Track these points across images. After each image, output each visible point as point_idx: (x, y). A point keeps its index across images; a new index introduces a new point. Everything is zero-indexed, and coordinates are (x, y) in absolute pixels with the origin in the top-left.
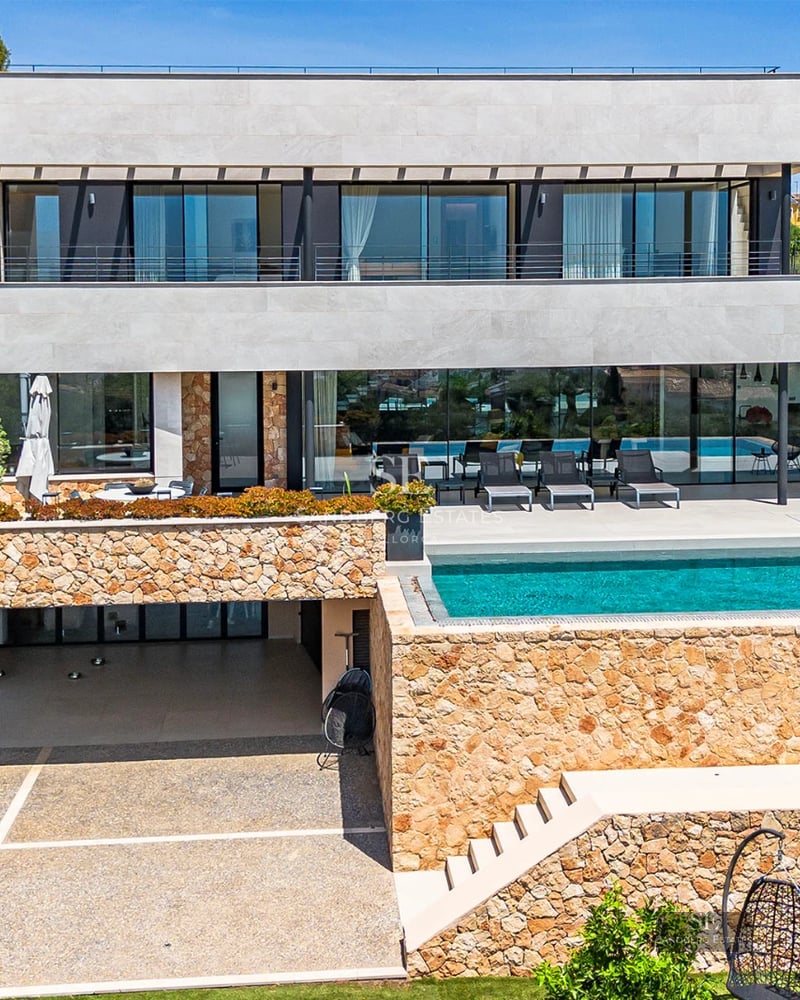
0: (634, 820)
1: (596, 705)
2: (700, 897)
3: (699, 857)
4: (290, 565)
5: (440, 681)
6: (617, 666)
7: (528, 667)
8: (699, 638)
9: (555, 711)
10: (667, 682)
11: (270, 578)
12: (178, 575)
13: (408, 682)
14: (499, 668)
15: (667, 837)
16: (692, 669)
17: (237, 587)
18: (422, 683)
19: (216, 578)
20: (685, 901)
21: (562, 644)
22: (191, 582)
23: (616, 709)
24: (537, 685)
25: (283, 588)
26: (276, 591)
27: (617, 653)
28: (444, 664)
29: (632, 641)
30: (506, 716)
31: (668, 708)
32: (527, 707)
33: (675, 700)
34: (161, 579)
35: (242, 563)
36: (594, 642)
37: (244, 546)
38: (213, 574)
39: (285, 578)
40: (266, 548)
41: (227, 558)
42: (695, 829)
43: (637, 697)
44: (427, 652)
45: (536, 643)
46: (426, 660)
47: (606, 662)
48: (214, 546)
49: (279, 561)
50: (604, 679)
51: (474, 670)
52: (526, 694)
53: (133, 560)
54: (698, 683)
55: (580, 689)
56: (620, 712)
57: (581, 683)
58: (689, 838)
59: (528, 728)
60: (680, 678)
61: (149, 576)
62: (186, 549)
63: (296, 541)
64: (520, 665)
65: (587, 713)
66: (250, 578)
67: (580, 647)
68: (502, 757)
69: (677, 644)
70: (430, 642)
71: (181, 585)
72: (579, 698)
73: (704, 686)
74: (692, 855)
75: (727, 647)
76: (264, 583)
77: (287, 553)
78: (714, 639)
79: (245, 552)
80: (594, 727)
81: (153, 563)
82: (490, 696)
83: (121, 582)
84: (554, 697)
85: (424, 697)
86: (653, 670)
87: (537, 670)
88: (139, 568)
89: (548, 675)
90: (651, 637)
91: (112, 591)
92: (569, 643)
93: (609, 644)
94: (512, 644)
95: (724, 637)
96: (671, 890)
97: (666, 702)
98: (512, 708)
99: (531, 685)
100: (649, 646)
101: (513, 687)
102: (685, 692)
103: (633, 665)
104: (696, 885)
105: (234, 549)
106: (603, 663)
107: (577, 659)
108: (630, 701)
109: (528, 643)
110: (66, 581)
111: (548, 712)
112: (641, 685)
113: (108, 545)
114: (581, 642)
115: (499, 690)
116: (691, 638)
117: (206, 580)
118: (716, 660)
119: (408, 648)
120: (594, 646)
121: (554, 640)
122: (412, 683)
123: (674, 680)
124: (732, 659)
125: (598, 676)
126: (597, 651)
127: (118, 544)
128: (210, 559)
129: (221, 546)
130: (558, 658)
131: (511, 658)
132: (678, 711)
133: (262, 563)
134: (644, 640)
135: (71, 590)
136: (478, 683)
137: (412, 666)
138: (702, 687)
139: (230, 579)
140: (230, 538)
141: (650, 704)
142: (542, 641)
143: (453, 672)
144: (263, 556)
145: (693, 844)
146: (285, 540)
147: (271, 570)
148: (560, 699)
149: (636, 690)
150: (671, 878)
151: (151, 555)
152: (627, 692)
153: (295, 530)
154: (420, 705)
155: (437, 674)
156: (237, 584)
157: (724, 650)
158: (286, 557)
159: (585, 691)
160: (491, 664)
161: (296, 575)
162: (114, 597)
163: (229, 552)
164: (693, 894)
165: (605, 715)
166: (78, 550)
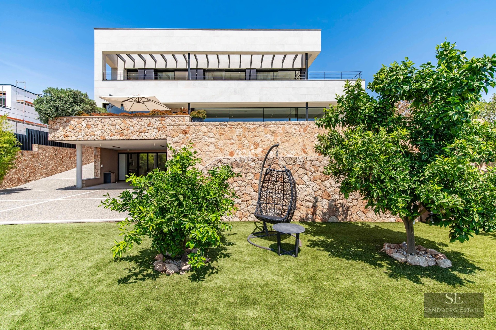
0: (229, 160)
1: (234, 147)
2: (255, 191)
3: (254, 175)
4: (162, 129)
5: (183, 138)
6: (241, 134)
7: (212, 134)
8: (268, 125)
9: (221, 149)
10: (258, 140)
11: (156, 133)
12: (130, 131)
13: (172, 139)
14: (202, 134)
15: (242, 167)
16: (266, 135)
17: (146, 135)
18: (176, 139)
19: (141, 133)
20: (249, 193)
21: (223, 127)
22: (134, 134)
23: (241, 148)
24: (215, 140)
25: (159, 136)
26: (157, 137)
27: (241, 130)
28: (184, 133)
29: (246, 126)
30: (205, 150)
31: (258, 149)
32: (212, 147)
33: (260, 146)
34: (126, 133)
35: (148, 128)
36: (234, 126)
37: (148, 123)
38: (140, 131)
39: (160, 132)
40: (155, 124)
41: (144, 127)
42: (253, 164)
43: (248, 145)
44: (178, 129)
45: (215, 126)
46: (178, 131)
47: (238, 133)
48: (140, 123)
49: (159, 128)
50: (237, 138)
51: (194, 135)
52: (211, 143)
53: (117, 127)
54: (268, 140)
55: (229, 142)
56: (242, 150)
57: (229, 140)
58: (250, 168)
59: (212, 155)
60: (262, 138)
61: (122, 132)
62: (131, 124)
63: (163, 122)
64: (209, 134)
65: (232, 150)
66: (150, 133)
67: (229, 127)
68: (203, 164)
69: (261, 127)
70: (179, 125)
71: (131, 134)
72: (229, 145)
73: (270, 141)
74: (251, 174)
75: (277, 128)
76: (154, 134)
77: (161, 125)
78: (273, 126)
79: (149, 125)
80: (234, 154)
81: (123, 128)
82: (199, 144)
83: (114, 133)
84: (220, 144)
85: (178, 143)
86: (253, 136)
87: (215, 135)
88: (119, 129)
89: (219, 137)
90: (253, 125)
91: (111, 136)
92: (225, 126)
93: (239, 127)
94: (207, 126)
95: (276, 125)
96: (243, 188)
97: (257, 146)
98: (207, 148)
99: (213, 140)
100: (252, 128)
101: (207, 141)
102: (264, 143)
103: (246, 134)
104: (253, 186)
105: (146, 124)
106: (237, 133)
107: (228, 132)
108: (246, 146)
109: (212, 126)
110: (98, 133)
111: (219, 149)
112: (249, 141)
113: (110, 122)
114: (229, 126)
115: (202, 142)
116: (266, 125)
117: (138, 133)
118: (274, 133)
119: (172, 127)
120: (234, 127)
121: (221, 125)
122: (174, 139)
123: (260, 139)
124: (279, 133)
125: (235, 138)
126: (235, 129)
127: (113, 122)
128: (139, 127)
129: (142, 123)
130: (222, 131)
131: (206, 131)
132: (261, 149)
133: (154, 128)
134: (250, 126)
135: (100, 135)
136: (196, 140)
137: (173, 133)
138: (269, 142)
139: (145, 133)
140: (145, 121)
141: (252, 147)
142: (217, 125)
143: (187, 135)
144: (154, 126)
145: (252, 170)
146: (160, 122)
147: (156, 130)
148: (222, 145)
149: (247, 142)
150: (243, 183)
151: (122, 126)
152: (245, 143)
153: (163, 119)
154: (176, 146)
155: (182, 136)
156: (146, 134)
157: (276, 129)
158: (160, 126)
159: (231, 142)
160: (200, 133)
161: (164, 132)
162: (112, 138)
163: (144, 125)
164: (252, 190)
165: (238, 151)
166: (102, 124)
